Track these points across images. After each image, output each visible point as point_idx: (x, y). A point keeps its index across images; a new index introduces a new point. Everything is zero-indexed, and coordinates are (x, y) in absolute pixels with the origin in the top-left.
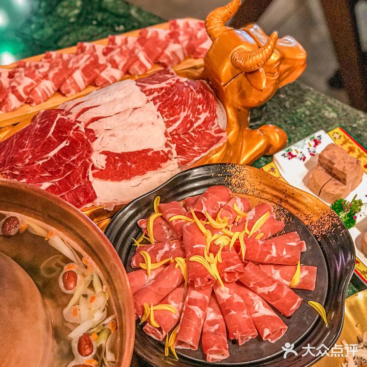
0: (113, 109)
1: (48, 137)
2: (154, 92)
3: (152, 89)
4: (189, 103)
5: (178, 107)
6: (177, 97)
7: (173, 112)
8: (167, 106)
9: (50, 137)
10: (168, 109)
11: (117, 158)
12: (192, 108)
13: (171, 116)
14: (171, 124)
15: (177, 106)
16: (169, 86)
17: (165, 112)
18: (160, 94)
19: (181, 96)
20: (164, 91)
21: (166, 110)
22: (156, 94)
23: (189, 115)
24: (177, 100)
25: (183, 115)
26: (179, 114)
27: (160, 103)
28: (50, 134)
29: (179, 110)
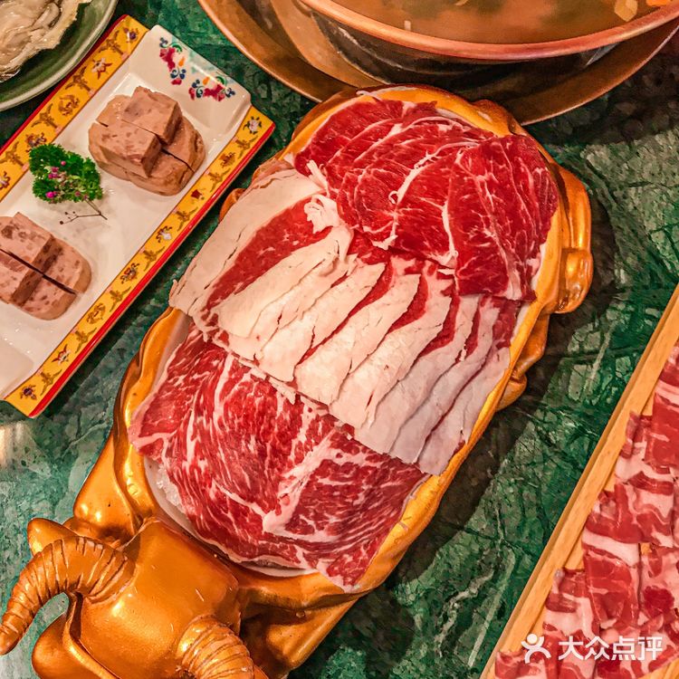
0: (358, 332)
1: (446, 203)
2: (308, 442)
3: (317, 444)
4: (220, 449)
5: (236, 421)
6: (251, 447)
7: (239, 405)
8: (262, 414)
9: (443, 204)
10: (254, 409)
11: (295, 243)
12: (211, 443)
13: (239, 394)
14: (233, 376)
15: (239, 424)
16: (287, 475)
17: (256, 395)
18: (294, 442)
19: (243, 454)
20: (292, 457)
21: (257, 401)
22: (302, 437)
23: (208, 422)
24: (248, 441)
25: (219, 411)
26: (227, 406)
27: (278, 414)
28: (445, 210)
29: (230, 414)
